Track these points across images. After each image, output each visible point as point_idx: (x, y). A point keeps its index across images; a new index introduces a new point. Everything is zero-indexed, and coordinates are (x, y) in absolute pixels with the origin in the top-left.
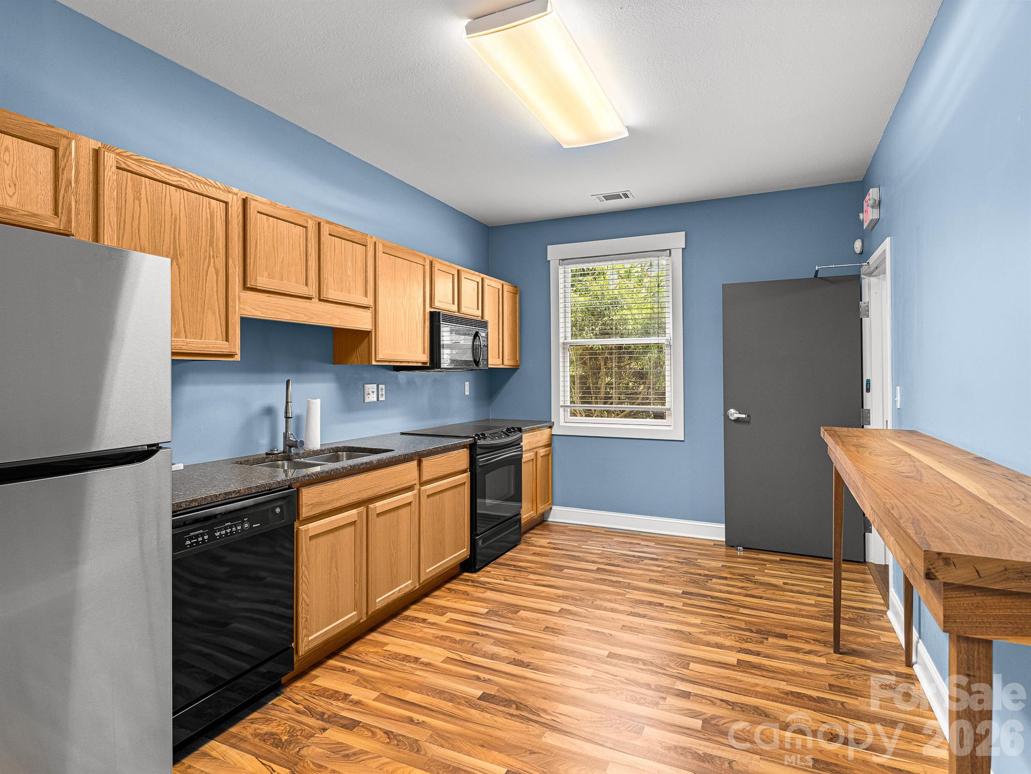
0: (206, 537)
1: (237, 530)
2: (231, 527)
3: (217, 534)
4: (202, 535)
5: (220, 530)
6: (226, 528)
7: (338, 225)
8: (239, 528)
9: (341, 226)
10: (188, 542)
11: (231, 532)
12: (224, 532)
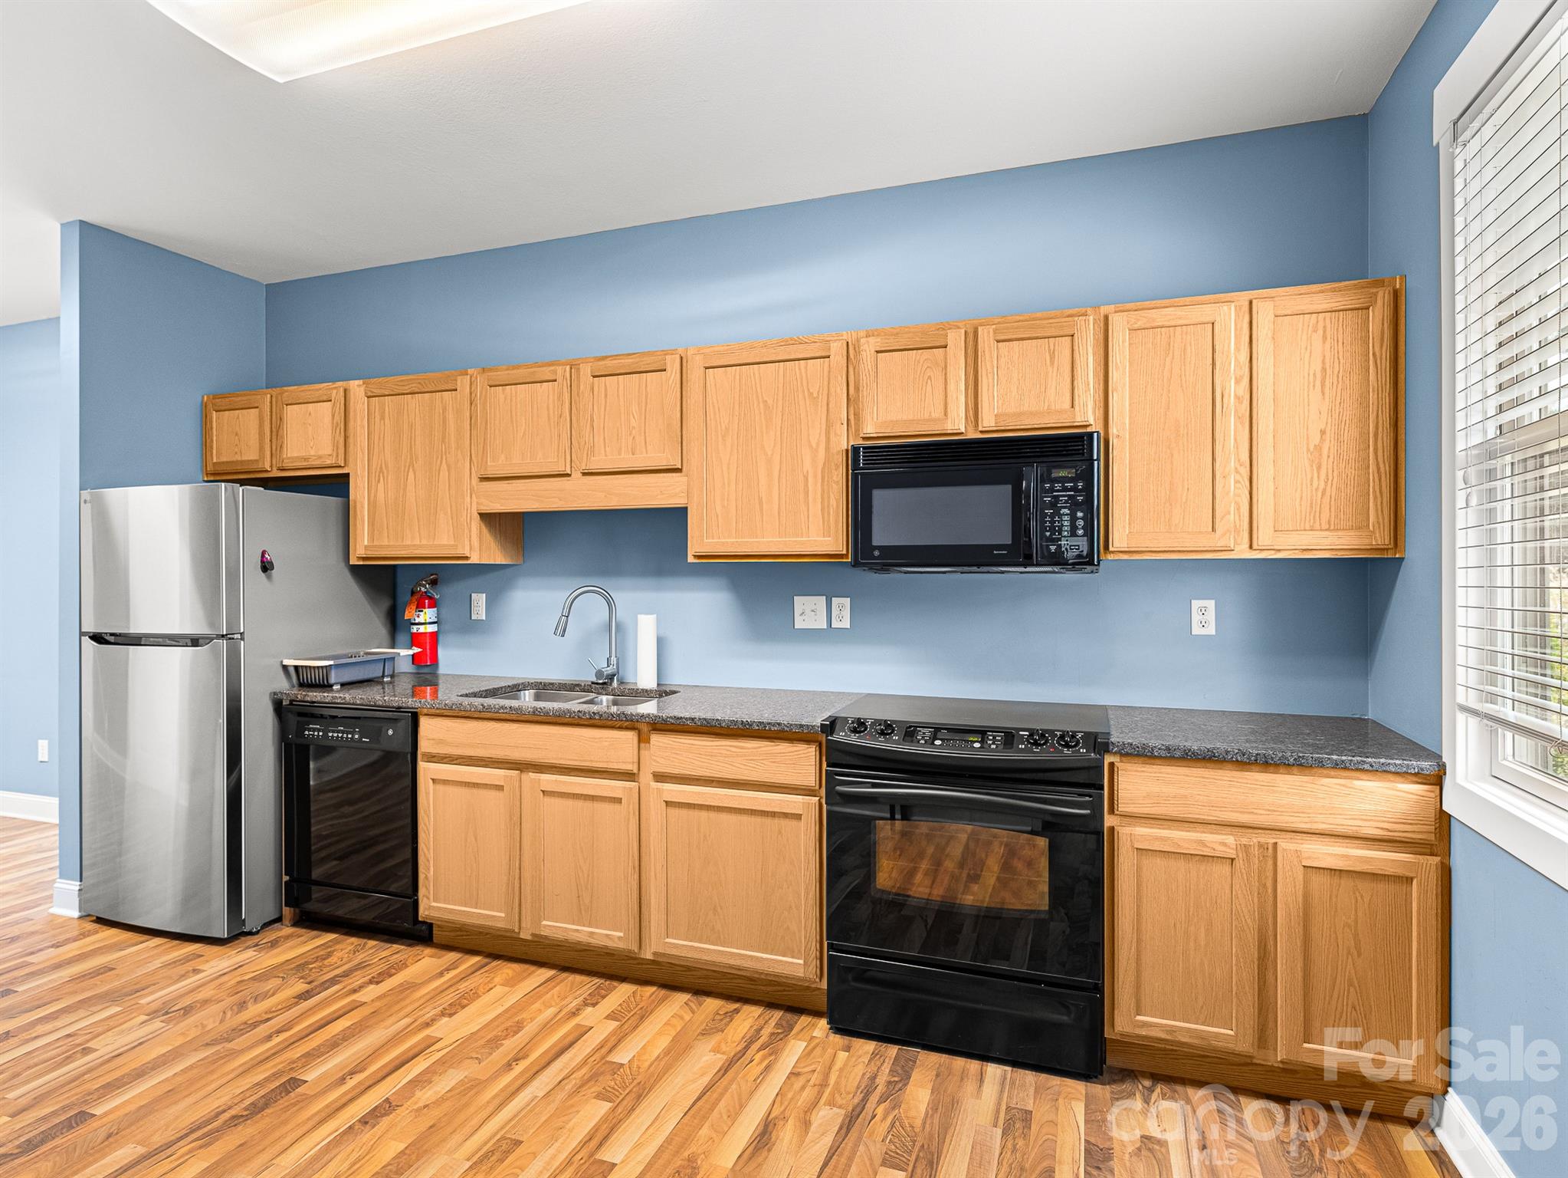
0: (321, 734)
1: (347, 738)
2: (343, 732)
3: (330, 734)
4: (319, 730)
5: (333, 732)
6: (338, 732)
7: (617, 356)
8: (350, 736)
9: (623, 355)
10: (307, 733)
11: (342, 737)
12: (335, 735)
